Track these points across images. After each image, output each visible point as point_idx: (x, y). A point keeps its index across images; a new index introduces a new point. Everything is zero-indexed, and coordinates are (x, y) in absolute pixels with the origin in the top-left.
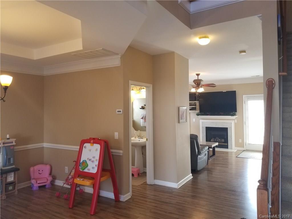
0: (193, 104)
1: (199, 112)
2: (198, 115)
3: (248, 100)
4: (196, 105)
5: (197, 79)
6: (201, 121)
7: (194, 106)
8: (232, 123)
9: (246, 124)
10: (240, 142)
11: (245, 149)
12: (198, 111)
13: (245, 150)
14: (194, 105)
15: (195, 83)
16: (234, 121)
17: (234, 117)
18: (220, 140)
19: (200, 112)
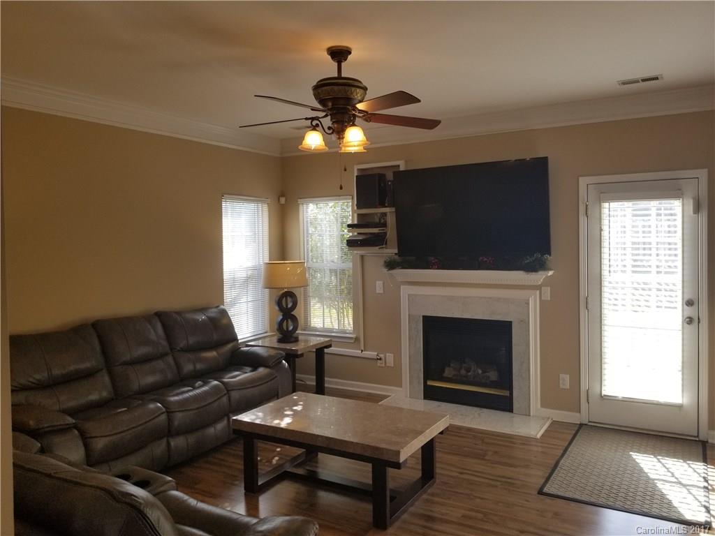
0: (377, 220)
1: (396, 251)
2: (391, 265)
3: (600, 201)
4: (385, 225)
5: (336, 75)
6: (406, 291)
7: (375, 230)
8: (528, 304)
9: (590, 306)
10: (561, 386)
11: (583, 417)
12: (391, 251)
13: (585, 422)
14: (375, 226)
15: (322, 102)
16: (538, 292)
17: (539, 277)
18: (480, 371)
19: (399, 254)
